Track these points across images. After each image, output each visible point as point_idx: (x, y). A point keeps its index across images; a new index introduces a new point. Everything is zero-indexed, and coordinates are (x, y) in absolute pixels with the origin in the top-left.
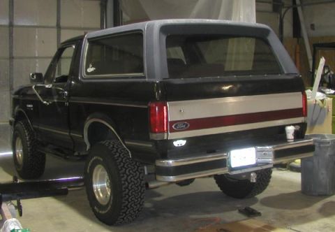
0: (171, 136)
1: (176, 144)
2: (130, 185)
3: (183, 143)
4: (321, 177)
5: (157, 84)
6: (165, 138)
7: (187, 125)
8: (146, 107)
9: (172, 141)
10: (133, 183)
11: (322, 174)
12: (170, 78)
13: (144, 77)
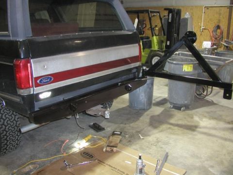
0: (37, 90)
1: (42, 96)
2: (7, 127)
3: (48, 94)
4: (141, 98)
5: (20, 42)
6: (32, 93)
7: (51, 79)
8: (12, 65)
9: (38, 94)
10: (9, 125)
11: (142, 96)
12: (33, 36)
13: (9, 36)
